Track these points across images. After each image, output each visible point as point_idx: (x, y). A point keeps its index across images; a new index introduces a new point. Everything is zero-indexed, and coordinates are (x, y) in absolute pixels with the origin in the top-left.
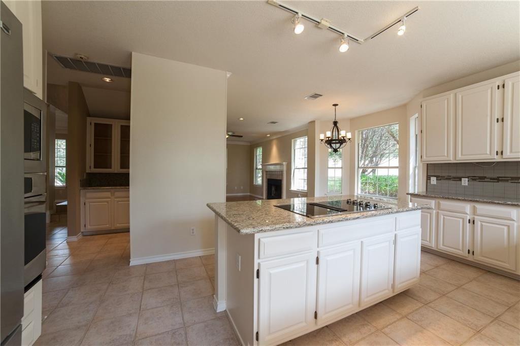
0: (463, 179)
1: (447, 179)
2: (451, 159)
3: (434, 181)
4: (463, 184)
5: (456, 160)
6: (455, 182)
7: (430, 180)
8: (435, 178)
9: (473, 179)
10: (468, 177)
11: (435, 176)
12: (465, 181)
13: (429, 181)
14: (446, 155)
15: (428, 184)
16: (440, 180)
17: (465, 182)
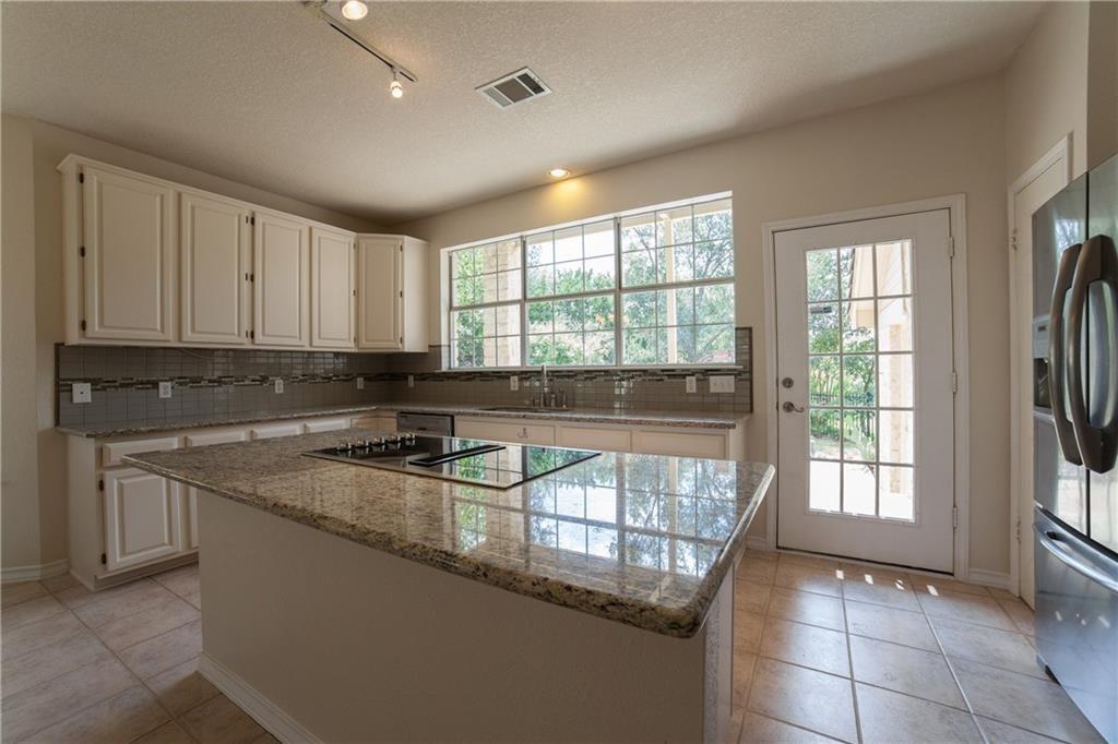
0: (161, 384)
1: (122, 385)
2: (171, 339)
3: (82, 393)
4: (162, 396)
5: (180, 340)
6: (143, 392)
7: (71, 391)
8: (89, 385)
9: (181, 381)
10: (171, 380)
11: (85, 381)
12: (166, 387)
13: (63, 396)
14: (159, 327)
15: (63, 404)
16: (104, 389)
17: (165, 390)
